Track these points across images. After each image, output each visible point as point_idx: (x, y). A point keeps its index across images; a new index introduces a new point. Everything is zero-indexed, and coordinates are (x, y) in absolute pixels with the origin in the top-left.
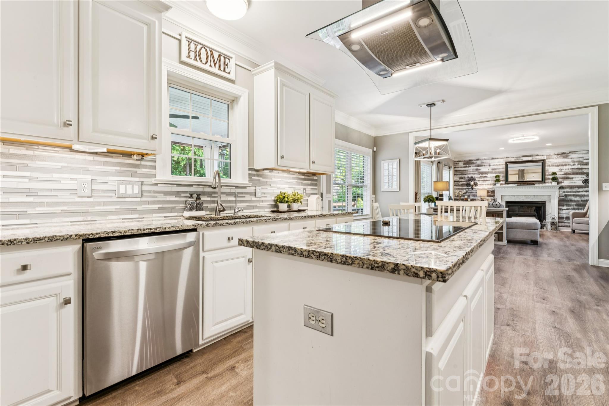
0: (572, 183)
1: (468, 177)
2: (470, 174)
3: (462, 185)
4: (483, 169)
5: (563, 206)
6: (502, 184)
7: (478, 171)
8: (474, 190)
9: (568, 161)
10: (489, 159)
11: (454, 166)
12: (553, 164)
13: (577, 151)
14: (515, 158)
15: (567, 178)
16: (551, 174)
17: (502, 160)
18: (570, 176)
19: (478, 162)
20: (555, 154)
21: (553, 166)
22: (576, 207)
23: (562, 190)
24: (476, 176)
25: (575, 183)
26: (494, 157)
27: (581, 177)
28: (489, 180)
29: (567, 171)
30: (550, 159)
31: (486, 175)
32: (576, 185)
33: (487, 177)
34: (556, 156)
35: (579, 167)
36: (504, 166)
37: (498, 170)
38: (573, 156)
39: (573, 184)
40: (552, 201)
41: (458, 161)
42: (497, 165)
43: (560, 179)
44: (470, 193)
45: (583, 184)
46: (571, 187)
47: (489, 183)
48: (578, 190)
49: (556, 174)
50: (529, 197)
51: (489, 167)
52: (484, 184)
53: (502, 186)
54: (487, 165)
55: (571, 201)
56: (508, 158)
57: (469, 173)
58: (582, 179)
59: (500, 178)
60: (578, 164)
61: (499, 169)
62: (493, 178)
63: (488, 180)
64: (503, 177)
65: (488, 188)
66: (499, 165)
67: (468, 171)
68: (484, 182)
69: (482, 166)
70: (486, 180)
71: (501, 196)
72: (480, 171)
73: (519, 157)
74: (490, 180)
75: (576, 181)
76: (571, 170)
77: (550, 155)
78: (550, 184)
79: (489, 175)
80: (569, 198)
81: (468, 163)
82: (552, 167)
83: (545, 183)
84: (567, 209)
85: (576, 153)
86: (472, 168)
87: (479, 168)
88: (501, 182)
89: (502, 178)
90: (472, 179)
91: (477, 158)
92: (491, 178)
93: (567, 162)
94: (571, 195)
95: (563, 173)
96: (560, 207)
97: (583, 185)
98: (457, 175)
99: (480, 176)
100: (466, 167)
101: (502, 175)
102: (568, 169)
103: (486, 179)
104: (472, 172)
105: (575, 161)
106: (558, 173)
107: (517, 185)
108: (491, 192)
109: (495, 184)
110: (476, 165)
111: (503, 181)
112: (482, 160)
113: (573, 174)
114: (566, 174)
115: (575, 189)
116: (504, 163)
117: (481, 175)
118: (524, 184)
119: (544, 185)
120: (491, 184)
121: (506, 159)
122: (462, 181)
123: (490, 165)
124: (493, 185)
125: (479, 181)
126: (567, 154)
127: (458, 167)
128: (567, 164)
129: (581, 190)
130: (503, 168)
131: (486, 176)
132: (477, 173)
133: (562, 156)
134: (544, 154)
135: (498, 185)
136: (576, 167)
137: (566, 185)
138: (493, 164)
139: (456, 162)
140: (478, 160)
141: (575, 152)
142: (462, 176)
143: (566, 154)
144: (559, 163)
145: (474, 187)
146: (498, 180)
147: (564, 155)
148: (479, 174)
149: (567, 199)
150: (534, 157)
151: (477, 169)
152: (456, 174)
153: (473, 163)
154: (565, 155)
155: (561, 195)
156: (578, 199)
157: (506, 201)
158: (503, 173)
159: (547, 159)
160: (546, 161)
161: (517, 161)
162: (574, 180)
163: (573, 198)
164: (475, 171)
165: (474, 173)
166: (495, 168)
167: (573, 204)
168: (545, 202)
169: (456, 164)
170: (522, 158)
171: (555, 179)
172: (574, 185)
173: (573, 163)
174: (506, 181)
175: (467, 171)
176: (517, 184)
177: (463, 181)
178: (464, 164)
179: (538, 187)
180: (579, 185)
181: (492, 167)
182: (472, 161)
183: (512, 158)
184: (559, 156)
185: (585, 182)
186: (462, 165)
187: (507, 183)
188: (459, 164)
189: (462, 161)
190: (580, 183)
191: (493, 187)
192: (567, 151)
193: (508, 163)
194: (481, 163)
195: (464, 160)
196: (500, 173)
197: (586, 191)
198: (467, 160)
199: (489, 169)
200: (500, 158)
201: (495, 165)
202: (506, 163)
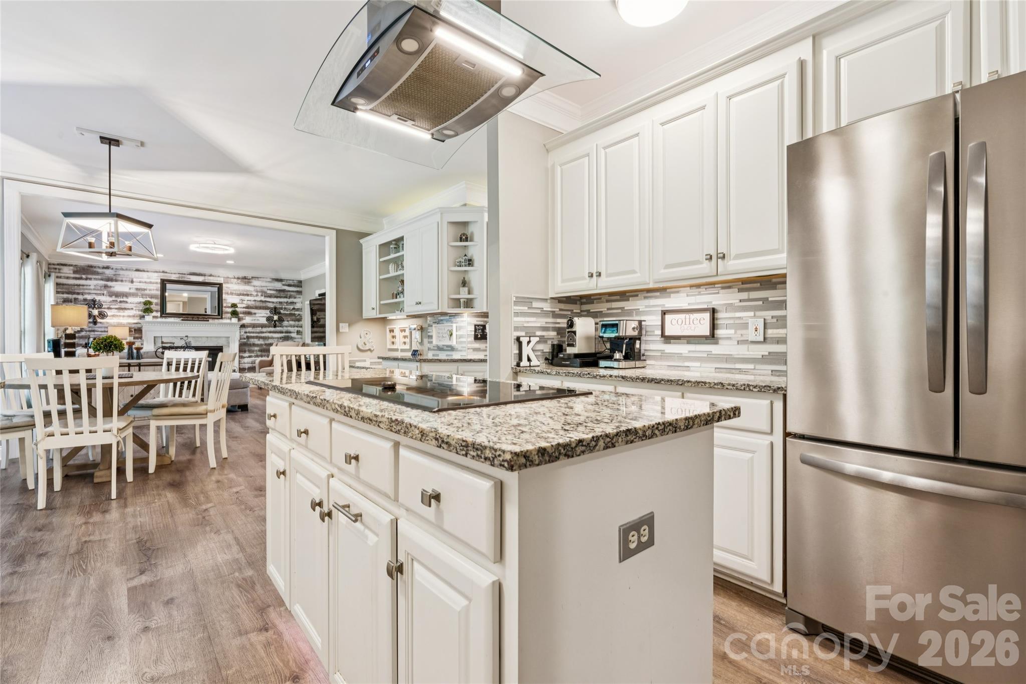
0: (255, 320)
1: (85, 300)
2: (89, 294)
4: (118, 287)
5: (245, 352)
6: (156, 317)
7: (109, 289)
8: (98, 325)
9: (251, 290)
10: (130, 270)
12: (232, 292)
13: (260, 278)
14: (178, 275)
15: (249, 313)
16: (230, 305)
17: (156, 274)
18: (253, 311)
19: (107, 271)
20: (235, 278)
21: (232, 294)
22: (259, 353)
23: (244, 330)
24: (104, 299)
25: (258, 320)
26: (141, 268)
27: (264, 312)
28: (130, 307)
29: (249, 303)
30: (228, 283)
31: (125, 299)
32: (259, 324)
33: (126, 302)
34: (235, 280)
35: (263, 299)
36: (159, 286)
37: (146, 292)
38: (255, 283)
39: (256, 322)
40: (231, 345)
41: (58, 264)
42: (145, 282)
43: (241, 314)
44: (90, 331)
46: (254, 326)
47: (131, 314)
48: (261, 331)
49: (237, 307)
50: (200, 339)
51: (130, 285)
52: (120, 316)
53: (155, 320)
54: (126, 281)
55: (254, 345)
56: (166, 273)
57: (87, 291)
58: (266, 315)
59: (152, 306)
60: (262, 295)
61: (150, 290)
62: (139, 305)
63: (129, 309)
64: (156, 304)
65: (130, 324)
66: (151, 283)
67: (85, 287)
68: (121, 311)
69: (116, 281)
70: (125, 309)
71: (155, 337)
72: (112, 289)
73: (185, 274)
74: (132, 309)
75: (260, 318)
76: (253, 303)
77: (228, 278)
78: (228, 321)
79: (130, 300)
80: (252, 341)
81: (86, 271)
82: (231, 296)
83: (222, 318)
84: (250, 357)
85: (259, 279)
86: (93, 283)
87: (109, 284)
88: (154, 314)
89: (156, 307)
90: (95, 304)
92: (135, 305)
93: (249, 291)
94: (253, 337)
95: (245, 306)
96: (241, 355)
97: (266, 324)
99: (111, 299)
100: (81, 278)
101: (156, 301)
102: (251, 300)
103: (123, 305)
104: (94, 289)
106: (239, 305)
107: (182, 320)
108: (135, 330)
109: (143, 317)
110: (104, 277)
111: (157, 311)
112: (116, 269)
113: (256, 308)
114: (247, 307)
115: (258, 328)
116: (160, 281)
117: (114, 298)
118: (193, 318)
119: (221, 321)
120: (134, 316)
121: (163, 274)
123: (132, 282)
124: (139, 318)
125: (109, 308)
127: (65, 278)
128: (249, 293)
129: (264, 330)
130: (157, 290)
131: (124, 301)
132: (105, 292)
133: (243, 282)
134: (220, 276)
135: (149, 318)
136: (258, 299)
137: (248, 323)
138: (139, 280)
139: (54, 264)
140: (108, 268)
141: (258, 278)
142: (70, 296)
143: (248, 279)
144: (239, 290)
145: (99, 320)
146: (148, 310)
147: (246, 280)
148: (111, 296)
149: (249, 342)
150: (206, 278)
151: (106, 286)
152: (61, 290)
153: (98, 273)
154: (247, 280)
155: (242, 337)
156: (261, 342)
158: (158, 298)
159: (225, 283)
160: (224, 285)
161: (180, 279)
162: (256, 317)
163: (256, 341)
164: (101, 290)
165: (99, 292)
166: (143, 287)
167: (256, 348)
168: (222, 347)
169: (56, 269)
171: (235, 314)
172: (257, 324)
173: (256, 293)
174: (163, 313)
175: (81, 287)
176: (182, 318)
178: (75, 272)
179: (213, 324)
180: (263, 324)
181: (137, 285)
182: (95, 269)
183: (172, 273)
184: (240, 280)
185: (269, 319)
186: (70, 273)
187: (164, 315)
188: (61, 271)
189: (72, 265)
190: (263, 321)
191: (140, 321)
192: (249, 275)
193: (166, 282)
194: (114, 275)
195: (74, 264)
196: (151, 298)
197: (270, 332)
198: (82, 265)
199: (130, 289)
200: (152, 272)
201: (143, 283)
202: (163, 281)
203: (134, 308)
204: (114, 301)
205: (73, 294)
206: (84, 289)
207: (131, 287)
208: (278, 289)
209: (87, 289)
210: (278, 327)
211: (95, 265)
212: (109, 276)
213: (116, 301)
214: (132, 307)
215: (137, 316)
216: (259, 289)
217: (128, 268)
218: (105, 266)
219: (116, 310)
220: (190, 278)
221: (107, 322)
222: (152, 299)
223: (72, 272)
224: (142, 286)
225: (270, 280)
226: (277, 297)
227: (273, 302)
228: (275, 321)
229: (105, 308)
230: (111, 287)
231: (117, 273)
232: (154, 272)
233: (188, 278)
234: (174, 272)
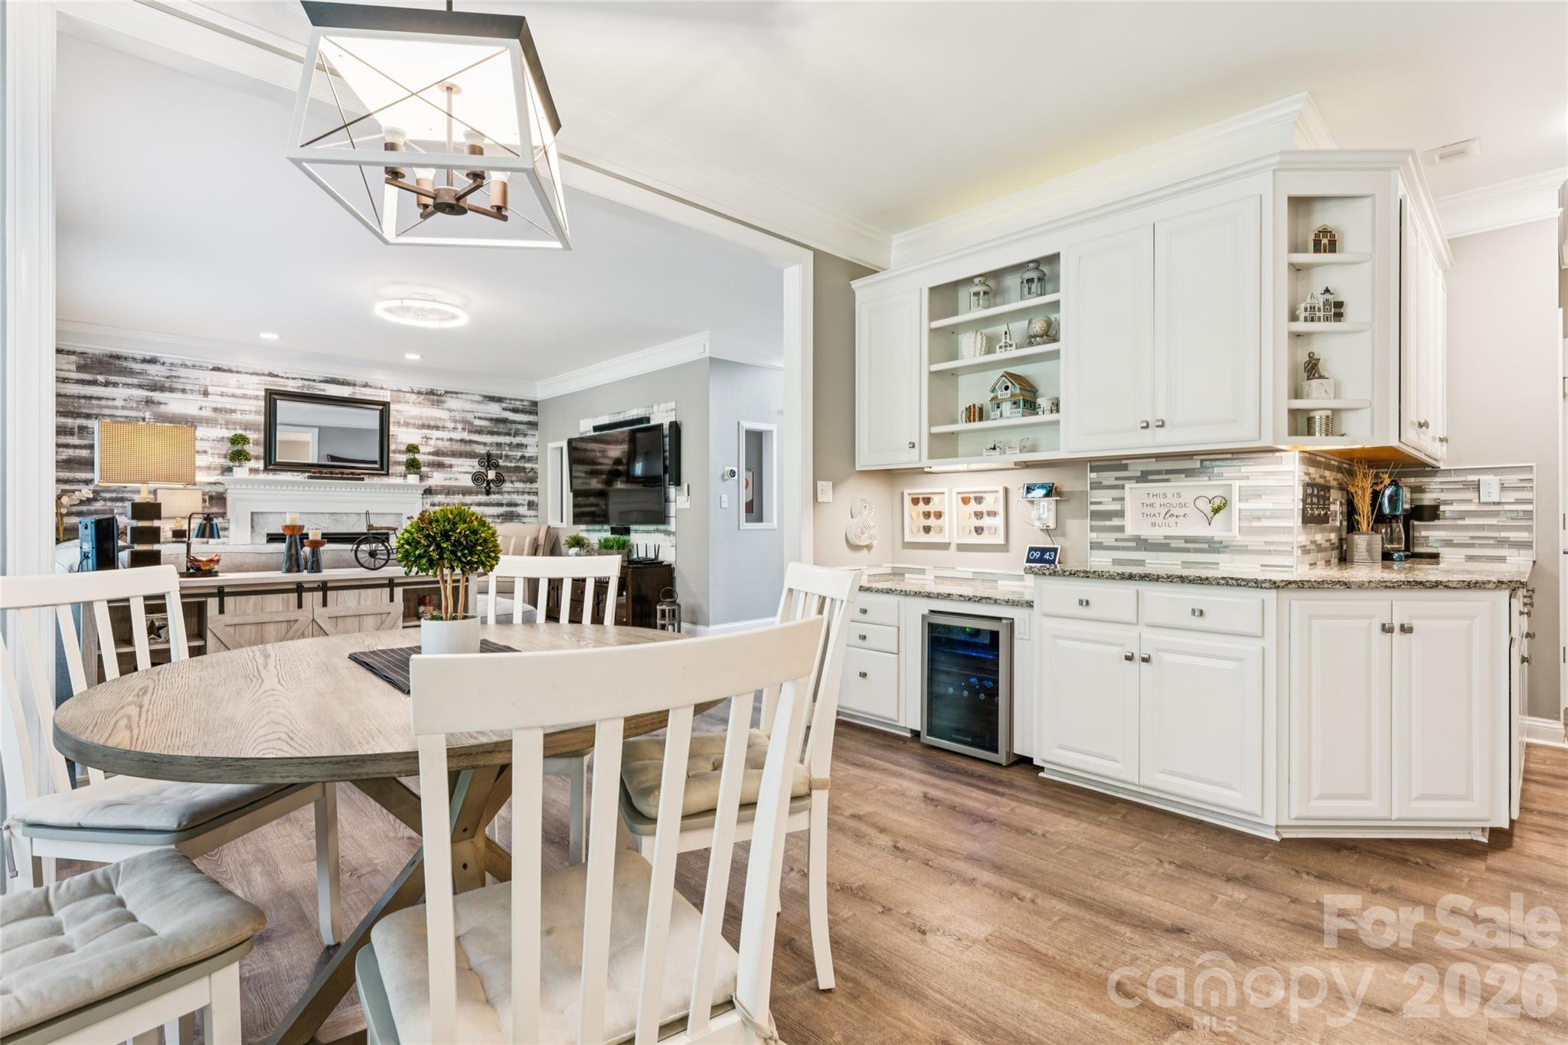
0: (450, 479)
4: (175, 404)
6: (256, 471)
7: (155, 408)
9: (442, 417)
10: (201, 368)
12: (408, 420)
13: (461, 393)
14: (300, 383)
15: (440, 466)
16: (404, 448)
17: (255, 379)
18: (447, 460)
19: (152, 369)
20: (413, 392)
21: (407, 424)
23: (430, 499)
25: (456, 479)
26: (225, 365)
27: (468, 464)
28: (201, 449)
29: (440, 444)
30: (399, 402)
31: (190, 431)
32: (459, 487)
34: (414, 396)
35: (466, 436)
36: (262, 403)
37: (237, 416)
38: (452, 403)
39: (452, 483)
42: (233, 396)
43: (424, 466)
44: (113, 500)
45: (473, 485)
46: (449, 491)
47: (205, 464)
49: (418, 452)
50: (345, 517)
51: (201, 400)
53: (253, 477)
54: (192, 391)
56: (277, 376)
58: (471, 470)
59: (247, 448)
60: (464, 429)
61: (243, 412)
62: (219, 445)
64: (256, 443)
66: (244, 396)
67: (103, 402)
69: (172, 390)
71: (252, 514)
72: (163, 409)
73: (314, 381)
74: (207, 452)
75: (459, 476)
76: (448, 444)
77: (399, 391)
78: (400, 481)
79: (203, 432)
81: (104, 365)
82: (404, 429)
83: (388, 474)
85: (459, 396)
86: (121, 394)
87: (157, 396)
88: (253, 464)
89: (255, 449)
91: (148, 355)
92: (211, 444)
93: (440, 419)
95: (431, 450)
97: (472, 487)
100: (94, 383)
101: (256, 436)
102: (442, 439)
104: (123, 408)
105: (457, 418)
106: (422, 449)
107: (310, 477)
108: (211, 497)
109: (230, 470)
110: (146, 382)
111: (257, 458)
112: (172, 364)
113: (454, 454)
114: (437, 453)
115: (457, 496)
116: (263, 393)
118: (332, 473)
119: (385, 480)
120: (209, 468)
121: (269, 379)
123: (205, 394)
124: (219, 472)
126: (440, 395)
128: (440, 424)
129: (468, 499)
130: (257, 412)
132: (148, 415)
133: (429, 400)
134: (384, 387)
135: (241, 472)
136: (458, 436)
137: (437, 486)
138: (220, 390)
140: (153, 361)
141: (456, 393)
143: (437, 395)
144: (421, 418)
146: (238, 456)
147: (433, 396)
150: (357, 389)
151: (150, 402)
153: (131, 373)
154: (436, 398)
157: (269, 535)
158: (260, 430)
159: (394, 402)
160: (392, 407)
161: (306, 391)
162: (454, 473)
164: (137, 409)
165: (133, 414)
166: (228, 406)
170: (324, 386)
171: (413, 466)
172: (455, 487)
173: (452, 425)
174: (271, 463)
175: (94, 402)
176: (307, 474)
177: (75, 447)
178: (80, 368)
179: (371, 486)
180: (465, 487)
181: (214, 401)
182: (125, 364)
183: (288, 378)
184: (423, 397)
185: (477, 478)
186: (70, 371)
187: (271, 467)
189: (73, 353)
190: (467, 481)
191: (221, 479)
192: (440, 386)
193: (276, 397)
194: (167, 378)
195: (79, 350)
196: (246, 429)
197: (479, 504)
198: (97, 352)
199: (201, 409)
200: (246, 373)
201: (229, 396)
202: (271, 394)
203: (210, 452)
205: (75, 418)
206: (101, 407)
207: (204, 404)
208: (494, 416)
209: (107, 407)
210: (494, 493)
211: (125, 355)
212: (156, 378)
214: (204, 449)
215: (215, 469)
216: (458, 416)
217: (197, 364)
218: (148, 357)
220: (324, 390)
222: (248, 432)
223: (74, 368)
224: (227, 403)
225: (480, 399)
226: (492, 433)
227: (485, 444)
228: (488, 483)
230: (160, 403)
231: (174, 374)
232: (252, 374)
233: (321, 390)
234: (294, 376)
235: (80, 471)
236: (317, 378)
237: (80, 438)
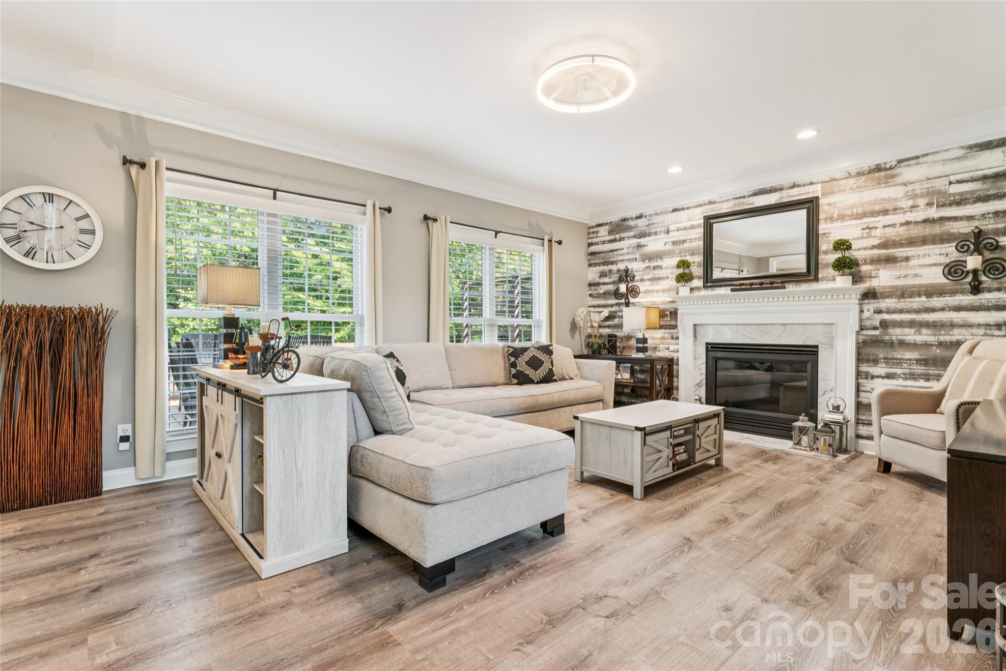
0: (906, 276)
1: (618, 271)
2: (622, 261)
3: (606, 295)
4: (653, 245)
5: (876, 362)
6: (698, 289)
7: (641, 251)
9: (893, 196)
10: (665, 213)
11: (590, 241)
12: (844, 212)
13: (927, 155)
14: (732, 203)
15: (890, 260)
16: (834, 246)
17: (699, 210)
18: (900, 252)
19: (641, 223)
20: (850, 176)
21: (842, 218)
22: (919, 369)
23: (871, 306)
24: (637, 267)
25: (916, 275)
26: (679, 205)
27: (938, 251)
28: (664, 276)
29: (890, 232)
30: (832, 193)
31: (659, 263)
32: (920, 286)
33: (661, 268)
34: (852, 181)
35: (934, 213)
36: (702, 230)
37: (687, 245)
38: (909, 173)
39: (910, 282)
40: (839, 344)
41: (596, 226)
42: (685, 229)
43: (865, 263)
45: (946, 281)
46: (903, 293)
47: (664, 288)
48: (928, 305)
49: (852, 248)
50: (770, 328)
51: (665, 238)
52: (653, 291)
53: (696, 293)
54: (660, 232)
55: (902, 344)
56: (714, 203)
57: (620, 258)
58: (943, 260)
59: (690, 270)
60: (930, 205)
61: (689, 241)
62: (672, 271)
63: (663, 278)
64: (699, 265)
65: (663, 303)
66: (691, 228)
67: (619, 252)
68: (655, 283)
69: (650, 235)
70: (659, 279)
71: (695, 325)
72: (646, 250)
73: (744, 197)
74: (668, 277)
75: (918, 271)
78: (830, 285)
79: (664, 263)
80: (896, 333)
81: (619, 227)
82: (839, 224)
83: (816, 279)
84: (889, 376)
85: (921, 160)
86: (627, 244)
87: (643, 241)
88: (694, 283)
89: (697, 271)
90: (627, 276)
91: (638, 213)
92: (669, 271)
93: (890, 200)
94: (901, 324)
95: (876, 242)
96: (864, 368)
97: (944, 284)
98: (596, 265)
99: (644, 265)
100: (615, 240)
101: (697, 260)
102: (894, 225)
103: (658, 273)
104: (627, 254)
105: (918, 192)
106: (856, 244)
108: (671, 313)
109: (677, 291)
110: (637, 233)
111: (698, 278)
112: (650, 215)
113: (912, 242)
114: (884, 245)
115: (917, 299)
116: (702, 221)
117: (647, 264)
119: (814, 286)
120: (668, 290)
121: (708, 207)
122: (604, 284)
123: (668, 232)
124: (673, 292)
125: (642, 280)
126: (891, 168)
127: (597, 244)
128: (890, 206)
129: (937, 302)
130: (700, 238)
131: (658, 267)
132: (638, 256)
133: (874, 180)
134: (814, 181)
135: (685, 291)
136: (919, 216)
137: (884, 287)
138: (677, 226)
139: (593, 227)
140: (640, 217)
141: (917, 157)
142: (605, 268)
143: (886, 169)
144: (862, 204)
145: (631, 300)
146: (684, 278)
147: (880, 173)
148: (643, 261)
149: (887, 338)
150: (784, 193)
151: (639, 246)
152: (593, 262)
153: (630, 228)
154: (883, 173)
155: (868, 323)
156: (926, 336)
157: (707, 344)
158: (699, 254)
159: (824, 194)
160: (822, 201)
161: (737, 210)
162: (912, 268)
163: (910, 335)
164: (634, 253)
165: (631, 257)
166: (681, 238)
167: (908, 355)
168: (817, 347)
169: (594, 232)
170: (752, 200)
171: (845, 266)
172: (914, 286)
173: (910, 203)
174: (709, 281)
175: (615, 253)
176: (731, 288)
177: (608, 284)
178: (610, 233)
179: (796, 294)
180: (932, 286)
181: (675, 236)
182: (628, 223)
183: (722, 202)
184: (864, 178)
185: (954, 270)
186: (605, 236)
187: (708, 284)
188: (599, 235)
189: (606, 224)
190: (936, 277)
191: (673, 298)
192: (888, 157)
193: (712, 221)
194: (647, 226)
195: (609, 221)
196: (692, 254)
197: (958, 309)
198: (616, 220)
200: (694, 207)
201: (682, 230)
202: (708, 219)
203: (670, 277)
204: (647, 268)
205: (607, 265)
207: (667, 240)
208: (989, 172)
209: (620, 255)
210: (990, 290)
211: (628, 217)
212: (642, 229)
213: (650, 267)
214: (667, 275)
216: (918, 188)
217: (663, 210)
218: (638, 215)
219: (649, 282)
220: (753, 204)
221: (639, 302)
222: (694, 257)
223: (607, 233)
224: (680, 235)
225: (962, 152)
226: (986, 199)
227: (970, 218)
228: (975, 272)
229: (637, 281)
230: (644, 246)
231: (651, 222)
232: (697, 207)
233: (749, 204)
234: (727, 199)
235: (609, 299)
236: (746, 194)
237: (609, 278)
